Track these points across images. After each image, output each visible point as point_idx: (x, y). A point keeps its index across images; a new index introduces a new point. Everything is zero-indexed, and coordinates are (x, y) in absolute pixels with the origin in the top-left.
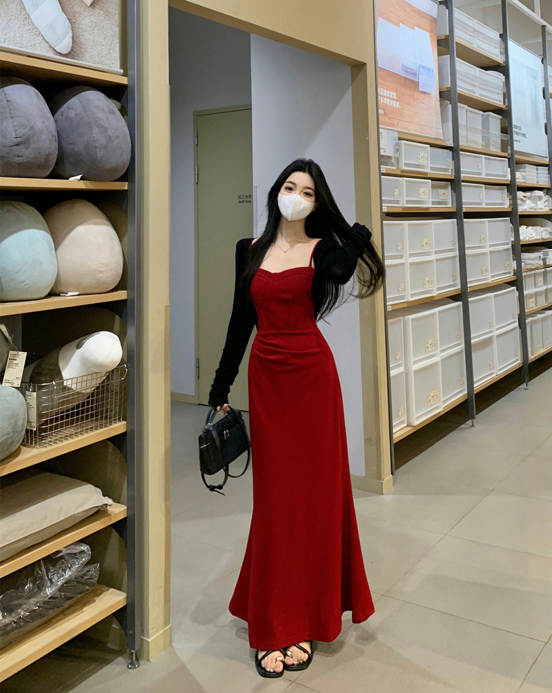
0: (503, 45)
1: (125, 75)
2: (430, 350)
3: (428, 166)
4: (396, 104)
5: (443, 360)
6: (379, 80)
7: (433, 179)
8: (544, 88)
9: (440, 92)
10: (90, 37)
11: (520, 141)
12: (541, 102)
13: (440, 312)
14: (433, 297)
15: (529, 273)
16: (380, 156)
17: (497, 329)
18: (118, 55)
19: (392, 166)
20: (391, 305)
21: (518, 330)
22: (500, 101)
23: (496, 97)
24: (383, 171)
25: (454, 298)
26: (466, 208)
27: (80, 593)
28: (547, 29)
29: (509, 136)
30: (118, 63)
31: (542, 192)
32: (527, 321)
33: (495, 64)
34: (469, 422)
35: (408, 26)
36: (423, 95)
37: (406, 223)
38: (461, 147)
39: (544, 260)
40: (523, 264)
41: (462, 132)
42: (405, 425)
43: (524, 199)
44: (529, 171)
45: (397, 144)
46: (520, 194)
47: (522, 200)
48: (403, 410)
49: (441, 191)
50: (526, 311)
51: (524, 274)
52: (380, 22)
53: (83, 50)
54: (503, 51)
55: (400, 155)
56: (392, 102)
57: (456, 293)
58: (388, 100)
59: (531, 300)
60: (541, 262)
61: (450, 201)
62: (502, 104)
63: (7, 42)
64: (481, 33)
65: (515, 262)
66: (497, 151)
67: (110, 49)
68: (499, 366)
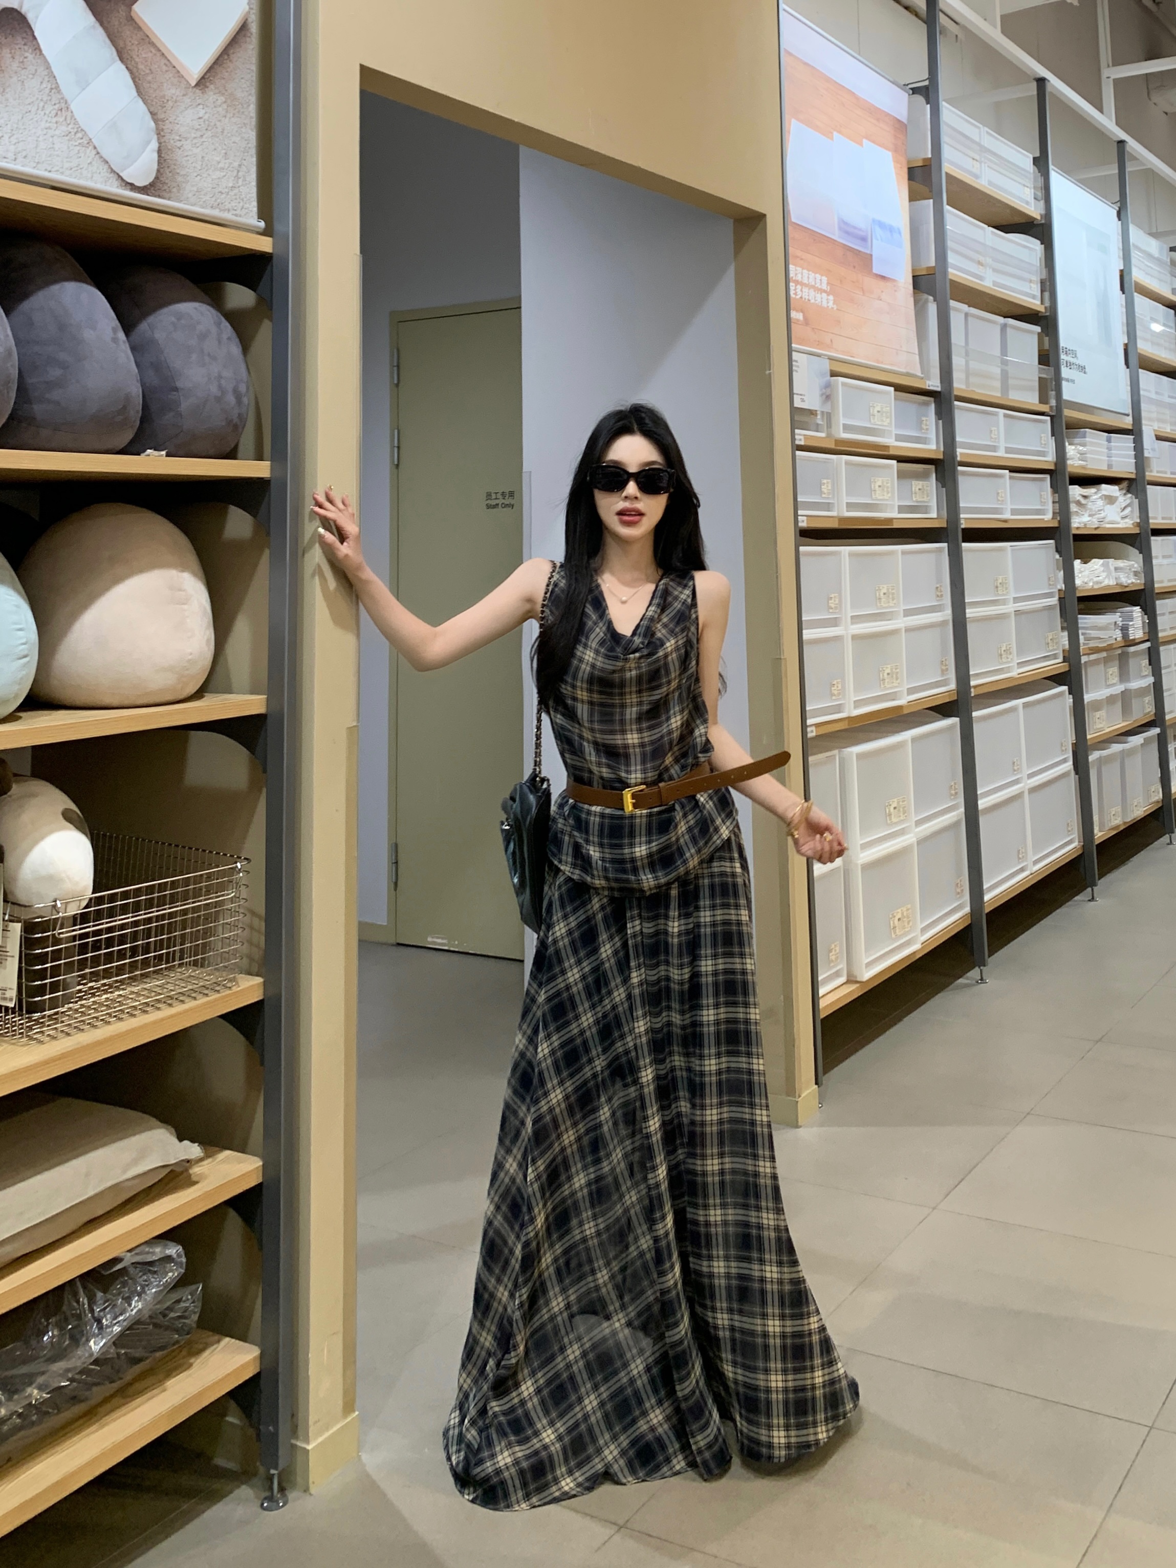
0: (1040, 181)
1: (268, 232)
2: (894, 820)
3: (891, 431)
4: (827, 301)
5: (920, 842)
6: (791, 250)
7: (901, 460)
8: (1122, 272)
9: (914, 277)
10: (196, 151)
11: (1073, 381)
12: (1117, 298)
13: (914, 740)
14: (900, 708)
15: (1093, 657)
16: (794, 411)
17: (1030, 776)
18: (254, 191)
19: (817, 431)
20: (817, 725)
21: (1073, 779)
22: (1034, 297)
23: (1025, 287)
24: (800, 441)
25: (943, 710)
26: (967, 519)
27: (162, 1348)
28: (1128, 148)
29: (1052, 369)
30: (253, 206)
31: (1116, 488)
32: (1092, 758)
33: (1023, 221)
34: (974, 973)
35: (849, 137)
36: (882, 283)
37: (845, 551)
38: (956, 393)
39: (1124, 629)
40: (1081, 638)
41: (958, 361)
42: (843, 979)
43: (1083, 501)
44: (1092, 444)
45: (828, 386)
46: (1075, 491)
47: (1078, 503)
48: (838, 948)
49: (917, 485)
50: (1089, 737)
51: (1084, 659)
52: (794, 127)
53: (179, 179)
54: (1039, 194)
55: (833, 407)
56: (818, 296)
57: (948, 700)
58: (812, 292)
59: (1098, 714)
60: (1118, 634)
61: (934, 504)
62: (1039, 302)
63: (20, 159)
64: (995, 154)
65: (1066, 634)
66: (1031, 399)
67: (237, 177)
68: (1034, 854)
